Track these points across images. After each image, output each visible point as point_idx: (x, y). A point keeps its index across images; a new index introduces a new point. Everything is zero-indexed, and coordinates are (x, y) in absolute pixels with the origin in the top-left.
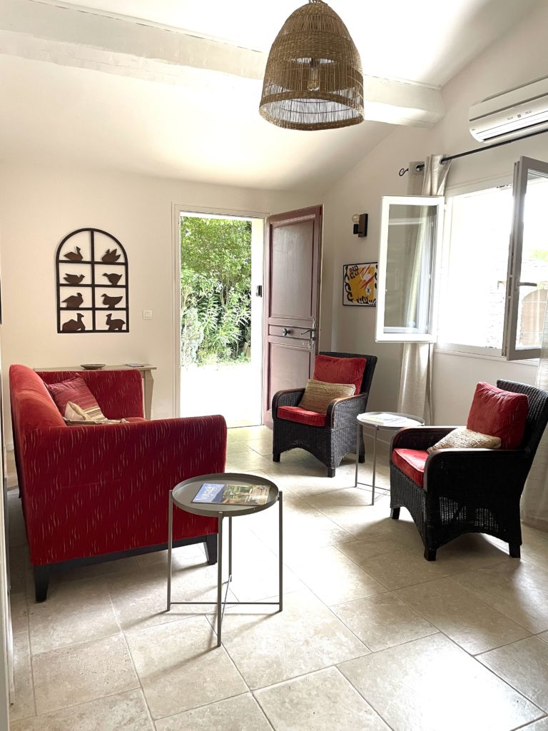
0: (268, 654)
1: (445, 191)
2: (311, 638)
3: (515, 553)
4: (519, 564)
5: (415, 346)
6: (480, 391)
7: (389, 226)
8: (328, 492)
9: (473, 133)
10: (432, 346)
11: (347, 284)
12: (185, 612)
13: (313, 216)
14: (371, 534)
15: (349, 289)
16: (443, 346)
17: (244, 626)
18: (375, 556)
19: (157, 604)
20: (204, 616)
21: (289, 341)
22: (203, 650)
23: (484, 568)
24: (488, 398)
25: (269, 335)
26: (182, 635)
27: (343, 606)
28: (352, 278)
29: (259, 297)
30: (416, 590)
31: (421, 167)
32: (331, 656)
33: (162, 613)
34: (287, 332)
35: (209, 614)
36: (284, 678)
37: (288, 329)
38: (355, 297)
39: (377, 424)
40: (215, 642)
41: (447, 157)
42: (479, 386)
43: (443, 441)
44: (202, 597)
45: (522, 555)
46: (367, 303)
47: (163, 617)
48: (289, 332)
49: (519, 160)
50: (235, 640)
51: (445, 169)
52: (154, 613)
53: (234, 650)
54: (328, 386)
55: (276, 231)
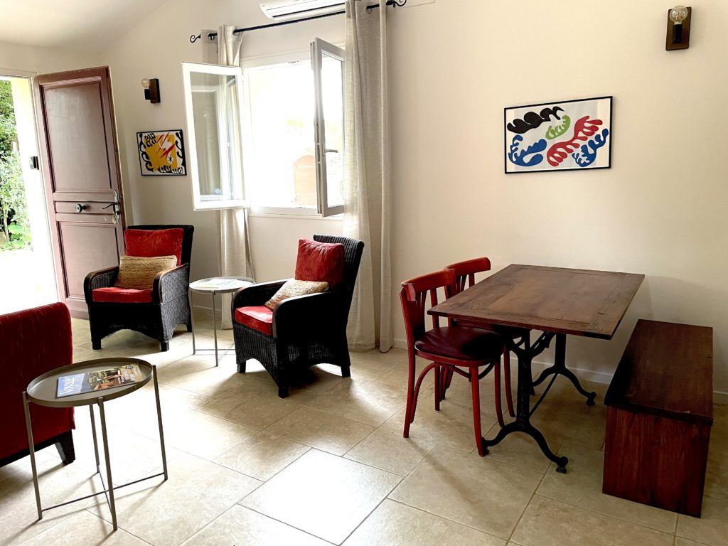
0: (169, 518)
1: (240, 62)
2: (205, 491)
3: (346, 373)
4: (351, 381)
5: (231, 211)
6: (303, 246)
7: (192, 93)
8: (169, 365)
9: (264, 9)
10: (246, 211)
11: (144, 153)
12: (60, 514)
13: (99, 78)
14: (225, 391)
15: (147, 157)
16: (256, 210)
17: (135, 504)
18: (236, 408)
19: (25, 517)
20: (86, 512)
21: (85, 217)
22: (100, 540)
23: (327, 391)
24: (311, 251)
25: (56, 212)
26: (69, 535)
27: (224, 455)
28: (149, 146)
29: (36, 170)
30: (282, 423)
31: (213, 35)
32: (230, 498)
33: (34, 524)
34: (82, 208)
35: (90, 508)
36: (195, 531)
37: (82, 205)
38: (155, 165)
39: (213, 290)
40: (110, 528)
41: (239, 29)
42: (301, 242)
43: (279, 293)
44: (74, 495)
45: (351, 373)
46: (171, 172)
47: (38, 527)
48: (85, 208)
49: (314, 41)
50: (131, 519)
51: (238, 40)
52: (25, 527)
53: (133, 528)
54: (146, 261)
55: (49, 95)
